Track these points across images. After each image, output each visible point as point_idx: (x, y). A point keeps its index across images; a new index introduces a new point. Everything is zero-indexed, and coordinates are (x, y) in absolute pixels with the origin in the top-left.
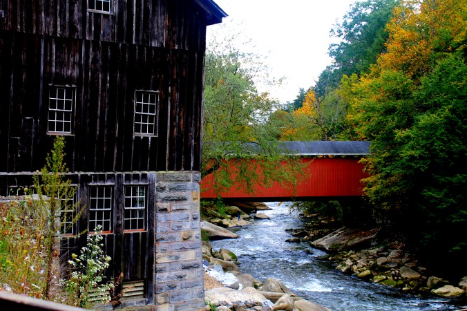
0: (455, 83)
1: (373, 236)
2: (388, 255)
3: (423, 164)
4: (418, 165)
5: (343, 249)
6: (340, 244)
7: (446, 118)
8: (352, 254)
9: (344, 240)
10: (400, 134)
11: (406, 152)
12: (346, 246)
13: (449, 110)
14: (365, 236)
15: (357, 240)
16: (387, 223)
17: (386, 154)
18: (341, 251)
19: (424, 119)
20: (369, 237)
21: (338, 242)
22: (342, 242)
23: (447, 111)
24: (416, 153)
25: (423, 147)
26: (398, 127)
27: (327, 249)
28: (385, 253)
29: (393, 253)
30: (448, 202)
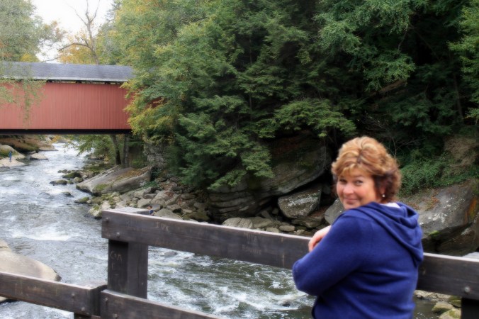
1: (142, 176)
2: (154, 196)
3: (183, 85)
4: (177, 87)
5: (108, 191)
6: (106, 185)
7: (210, 29)
8: (115, 196)
9: (111, 180)
10: (160, 50)
11: (164, 71)
12: (111, 187)
13: (213, 20)
14: (134, 175)
15: (124, 180)
16: (160, 161)
17: (146, 75)
18: (104, 193)
19: (185, 31)
20: (138, 177)
21: (104, 183)
22: (109, 183)
23: (210, 20)
24: (175, 72)
25: (183, 63)
26: (158, 42)
27: (91, 191)
28: (152, 195)
29: (160, 194)
30: (206, 130)
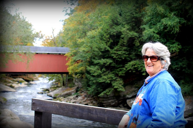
0: (104, 16)
1: (73, 90)
2: (77, 99)
3: (89, 54)
4: (86, 55)
6: (58, 94)
7: (99, 32)
8: (62, 98)
9: (60, 92)
10: (79, 41)
11: (82, 49)
12: (61, 95)
13: (101, 29)
14: (69, 90)
15: (66, 92)
16: (80, 85)
17: (75, 51)
18: (58, 97)
19: (90, 34)
20: (71, 91)
23: (100, 29)
24: (86, 49)
25: (89, 46)
26: (79, 38)
27: (53, 96)
29: (80, 98)
30: (98, 72)
